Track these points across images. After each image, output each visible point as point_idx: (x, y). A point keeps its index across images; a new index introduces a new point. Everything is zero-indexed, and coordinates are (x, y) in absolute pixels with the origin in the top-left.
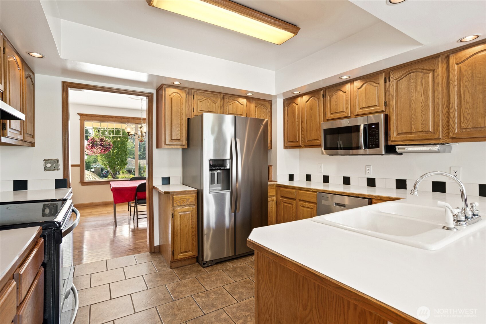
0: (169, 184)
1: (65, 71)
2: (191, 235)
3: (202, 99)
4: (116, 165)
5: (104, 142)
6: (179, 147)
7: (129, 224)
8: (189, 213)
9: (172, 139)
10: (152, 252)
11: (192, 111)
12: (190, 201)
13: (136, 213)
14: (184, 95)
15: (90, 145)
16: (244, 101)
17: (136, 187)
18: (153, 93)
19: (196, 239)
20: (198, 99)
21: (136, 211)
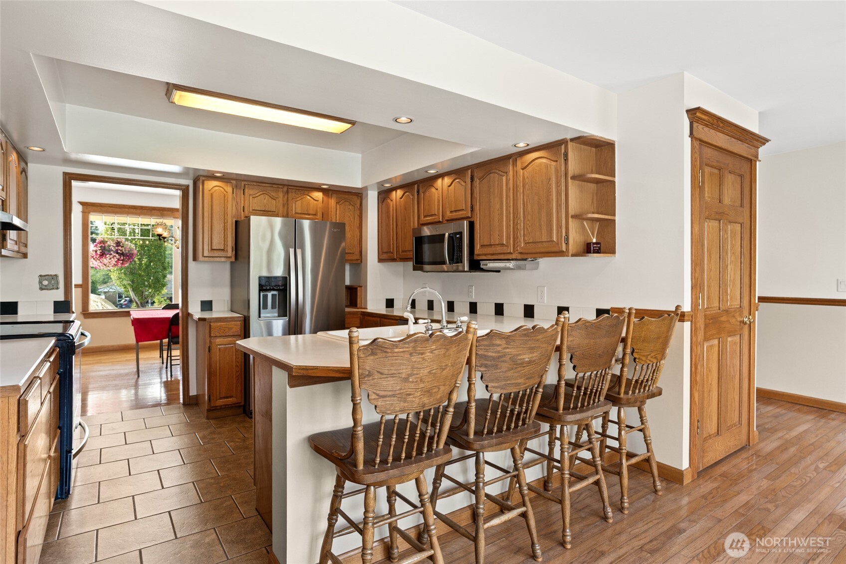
0: (212, 310)
1: (68, 161)
2: (234, 376)
3: (256, 194)
4: (146, 286)
5: (122, 247)
6: (223, 259)
7: (161, 374)
8: (232, 347)
9: (212, 250)
10: (186, 403)
11: (242, 210)
12: (234, 330)
13: (169, 358)
14: (229, 189)
15: (99, 252)
16: (318, 195)
17: (169, 318)
18: (189, 185)
19: (241, 382)
20: (250, 195)
21: (169, 355)
